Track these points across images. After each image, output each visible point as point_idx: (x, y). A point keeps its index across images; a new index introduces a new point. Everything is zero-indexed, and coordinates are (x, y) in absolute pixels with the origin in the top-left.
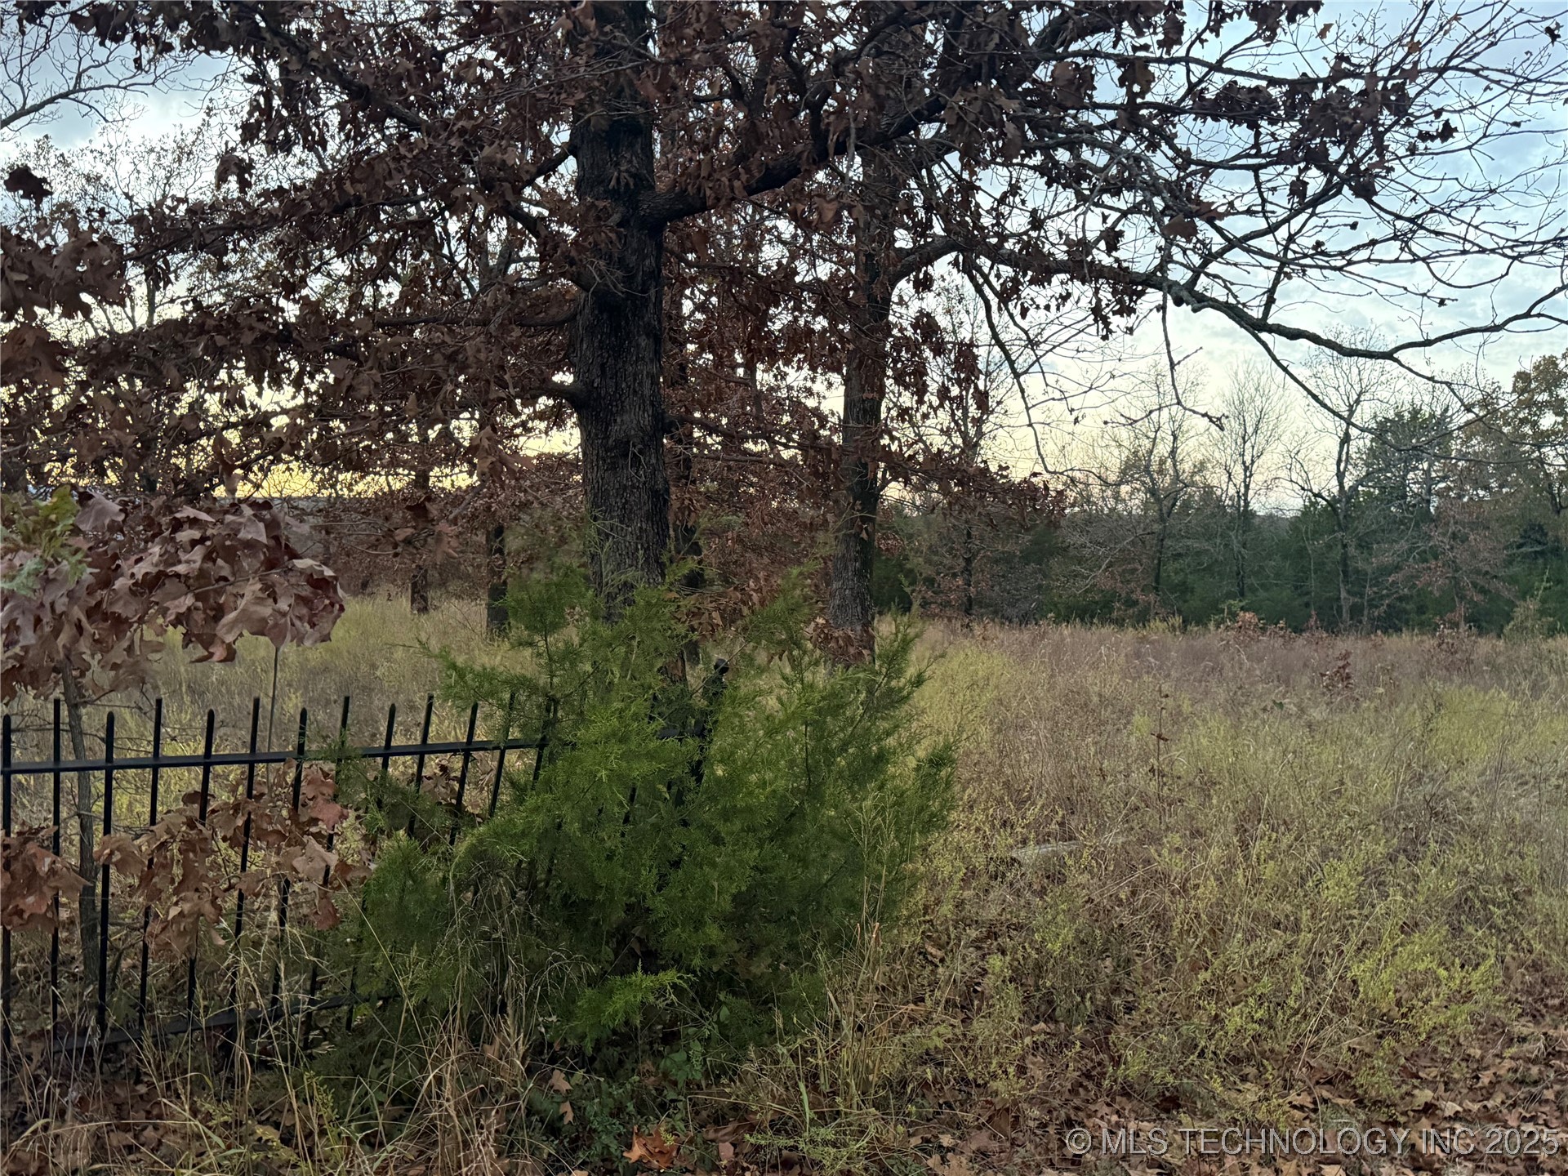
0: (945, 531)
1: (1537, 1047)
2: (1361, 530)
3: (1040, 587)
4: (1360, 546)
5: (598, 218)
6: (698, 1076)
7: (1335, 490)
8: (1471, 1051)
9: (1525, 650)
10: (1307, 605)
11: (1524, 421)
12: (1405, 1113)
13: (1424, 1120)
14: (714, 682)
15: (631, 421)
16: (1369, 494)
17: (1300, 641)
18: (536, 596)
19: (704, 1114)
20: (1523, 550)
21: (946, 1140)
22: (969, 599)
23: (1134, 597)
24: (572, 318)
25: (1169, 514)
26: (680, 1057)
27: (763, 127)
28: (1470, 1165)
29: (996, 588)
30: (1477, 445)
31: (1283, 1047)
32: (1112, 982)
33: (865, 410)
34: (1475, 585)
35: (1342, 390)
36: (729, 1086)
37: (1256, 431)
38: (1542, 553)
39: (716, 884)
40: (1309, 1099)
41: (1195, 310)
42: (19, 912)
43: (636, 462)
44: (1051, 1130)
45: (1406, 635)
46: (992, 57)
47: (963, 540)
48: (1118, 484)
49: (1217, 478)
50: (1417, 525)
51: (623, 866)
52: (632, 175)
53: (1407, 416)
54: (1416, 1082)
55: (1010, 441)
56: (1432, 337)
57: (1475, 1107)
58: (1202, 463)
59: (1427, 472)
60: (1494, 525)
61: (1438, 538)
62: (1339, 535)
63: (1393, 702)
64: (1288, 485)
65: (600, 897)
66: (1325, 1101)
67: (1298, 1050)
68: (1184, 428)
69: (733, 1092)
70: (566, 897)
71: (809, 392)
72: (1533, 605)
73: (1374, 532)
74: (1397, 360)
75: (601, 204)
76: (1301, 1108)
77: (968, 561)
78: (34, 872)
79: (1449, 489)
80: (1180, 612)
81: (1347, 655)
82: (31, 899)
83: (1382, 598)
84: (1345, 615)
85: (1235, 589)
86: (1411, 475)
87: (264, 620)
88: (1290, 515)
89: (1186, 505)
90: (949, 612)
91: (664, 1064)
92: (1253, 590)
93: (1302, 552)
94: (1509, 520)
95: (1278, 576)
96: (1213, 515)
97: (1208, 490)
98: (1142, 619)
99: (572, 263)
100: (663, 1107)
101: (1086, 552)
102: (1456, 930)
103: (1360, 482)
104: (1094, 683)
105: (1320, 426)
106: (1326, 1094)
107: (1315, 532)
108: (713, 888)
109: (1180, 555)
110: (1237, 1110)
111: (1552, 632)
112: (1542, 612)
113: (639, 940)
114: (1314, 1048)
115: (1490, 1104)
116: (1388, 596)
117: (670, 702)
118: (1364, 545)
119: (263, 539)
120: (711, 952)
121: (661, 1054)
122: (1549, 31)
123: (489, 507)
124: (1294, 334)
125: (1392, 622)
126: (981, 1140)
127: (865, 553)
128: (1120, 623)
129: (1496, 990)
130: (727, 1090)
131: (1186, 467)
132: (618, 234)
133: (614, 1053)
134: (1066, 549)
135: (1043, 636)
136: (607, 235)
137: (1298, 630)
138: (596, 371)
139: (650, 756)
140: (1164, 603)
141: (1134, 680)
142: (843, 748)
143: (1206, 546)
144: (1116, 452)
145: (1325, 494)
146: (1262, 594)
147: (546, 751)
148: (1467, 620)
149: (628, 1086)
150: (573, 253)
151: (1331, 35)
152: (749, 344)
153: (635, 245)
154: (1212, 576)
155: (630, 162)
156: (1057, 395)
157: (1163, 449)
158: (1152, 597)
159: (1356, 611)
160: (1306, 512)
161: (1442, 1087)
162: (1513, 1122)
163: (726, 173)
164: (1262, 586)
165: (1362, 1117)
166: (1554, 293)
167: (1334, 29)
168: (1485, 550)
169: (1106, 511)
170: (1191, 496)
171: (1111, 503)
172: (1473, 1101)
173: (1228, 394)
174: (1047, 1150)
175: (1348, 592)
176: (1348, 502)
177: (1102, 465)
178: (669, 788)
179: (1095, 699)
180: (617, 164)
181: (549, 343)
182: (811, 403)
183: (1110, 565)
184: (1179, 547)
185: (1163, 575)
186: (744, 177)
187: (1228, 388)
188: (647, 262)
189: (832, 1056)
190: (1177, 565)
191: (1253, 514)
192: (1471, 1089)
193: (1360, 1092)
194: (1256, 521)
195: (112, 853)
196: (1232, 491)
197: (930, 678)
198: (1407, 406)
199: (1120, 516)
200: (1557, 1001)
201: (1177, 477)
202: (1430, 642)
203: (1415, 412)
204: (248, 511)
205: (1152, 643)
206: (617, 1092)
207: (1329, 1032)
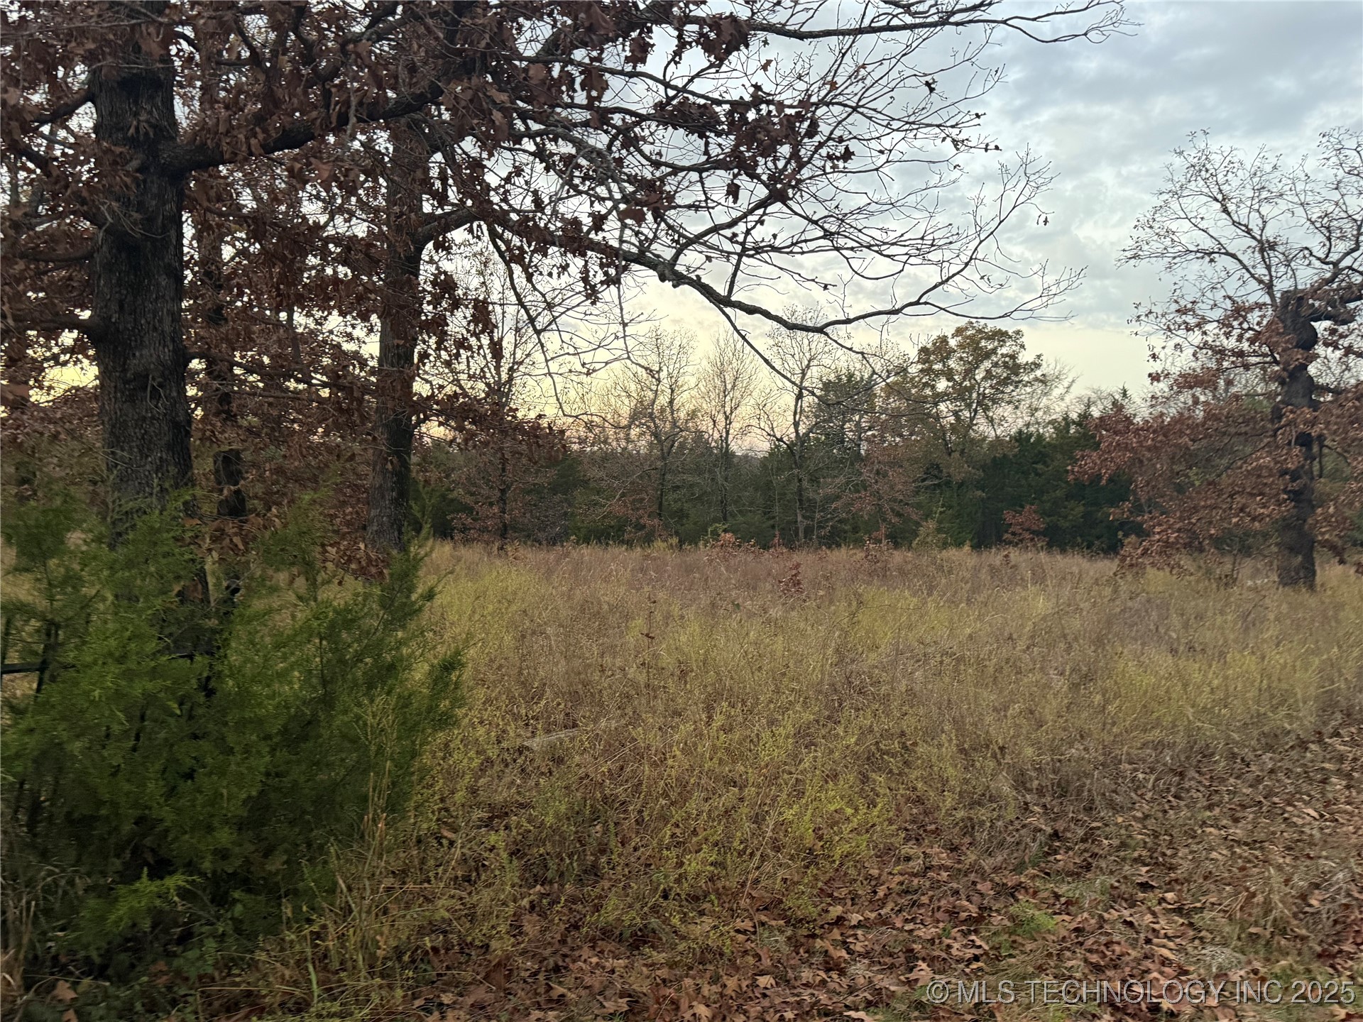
0: (481, 465)
1: (917, 865)
2: (812, 467)
3: (566, 514)
4: (811, 481)
5: (115, 163)
6: (210, 970)
7: (793, 436)
8: (871, 872)
9: (925, 560)
10: (773, 527)
11: (926, 385)
12: (822, 927)
13: (835, 930)
14: (225, 602)
15: (149, 356)
16: (817, 439)
17: (766, 555)
18: (32, 523)
19: (216, 1004)
20: (926, 483)
21: (446, 999)
22: (505, 526)
23: (642, 521)
24: (90, 256)
25: (669, 453)
26: (192, 954)
27: (279, 93)
28: (866, 961)
29: (528, 515)
30: (894, 403)
31: (732, 883)
32: (600, 844)
33: (399, 355)
34: (893, 510)
35: (797, 357)
36: (240, 975)
37: (733, 388)
38: (939, 485)
39: (225, 792)
40: (751, 924)
41: (674, 286)
43: (155, 395)
44: (541, 977)
45: (843, 550)
46: (484, 55)
47: (499, 472)
48: (629, 427)
49: (705, 425)
50: (852, 464)
51: (128, 781)
52: (151, 125)
53: (844, 379)
54: (829, 900)
55: (538, 388)
56: (851, 317)
57: (873, 915)
58: (694, 411)
59: (858, 423)
60: (906, 464)
61: (867, 474)
62: (796, 471)
63: (831, 602)
64: (759, 431)
65: (103, 812)
66: (763, 924)
67: (743, 885)
68: (680, 383)
69: (242, 981)
70: (69, 814)
71: (350, 337)
72: (932, 525)
73: (822, 469)
74: (826, 334)
75: (118, 150)
76: (744, 932)
77: (503, 492)
79: (874, 436)
80: (677, 533)
81: (798, 566)
83: (827, 520)
84: (801, 534)
85: (720, 515)
86: (847, 425)
88: (760, 455)
89: (682, 446)
90: (486, 537)
91: (177, 963)
92: (734, 516)
93: (769, 485)
94: (916, 461)
95: (751, 504)
96: (702, 455)
97: (699, 434)
98: (648, 540)
99: (83, 202)
100: (174, 1003)
101: (603, 484)
102: (865, 779)
103: (810, 431)
104: (607, 595)
105: (781, 386)
106: (764, 918)
107: (778, 469)
108: (222, 795)
109: (678, 487)
110: (694, 940)
111: (945, 546)
112: (939, 530)
113: (152, 850)
114: (756, 881)
115: (883, 912)
116: (832, 519)
117: (178, 622)
118: (814, 480)
120: (223, 854)
121: (175, 955)
122: (928, 84)
123: (15, 438)
124: (751, 310)
125: (834, 540)
126: (480, 994)
127: (402, 484)
128: (630, 544)
129: (891, 822)
130: (238, 979)
131: (682, 415)
132: (136, 179)
133: (124, 958)
134: (587, 482)
135: (567, 555)
136: (122, 178)
137: (766, 547)
138: (114, 307)
139: (154, 673)
140: (666, 527)
141: (638, 590)
142: (359, 658)
143: (698, 480)
144: (626, 402)
145: (785, 439)
146: (740, 518)
147: (47, 676)
148: (887, 537)
149: (137, 987)
150: (85, 194)
151: (771, 68)
152: (278, 289)
153: (155, 190)
154: (703, 504)
155: (150, 113)
156: (571, 350)
157: (663, 400)
158: (656, 521)
159: (808, 531)
160: (772, 454)
161: (849, 902)
162: (899, 925)
163: (243, 130)
164: (740, 512)
165: (789, 933)
166: (935, 287)
167: (773, 64)
168: (900, 482)
169: (619, 450)
170: (686, 439)
171: (623, 444)
172: (872, 911)
173: (712, 357)
174: (537, 994)
175: (804, 517)
176: (802, 445)
177: (615, 412)
178: (181, 704)
179: (606, 607)
180: (136, 114)
181: (70, 278)
182: (348, 347)
183: (623, 495)
184: (677, 480)
185: (665, 503)
186: (261, 136)
187: (713, 352)
188: (168, 207)
189: (342, 937)
190: (675, 496)
191: (733, 454)
192: (871, 902)
193: (789, 913)
194: (735, 460)
196: (716, 435)
197: (440, 592)
198: (844, 371)
199: (630, 455)
200: (933, 827)
201: (674, 423)
202: (860, 555)
203: (850, 376)
205: (655, 559)
206: (124, 993)
207: (768, 867)
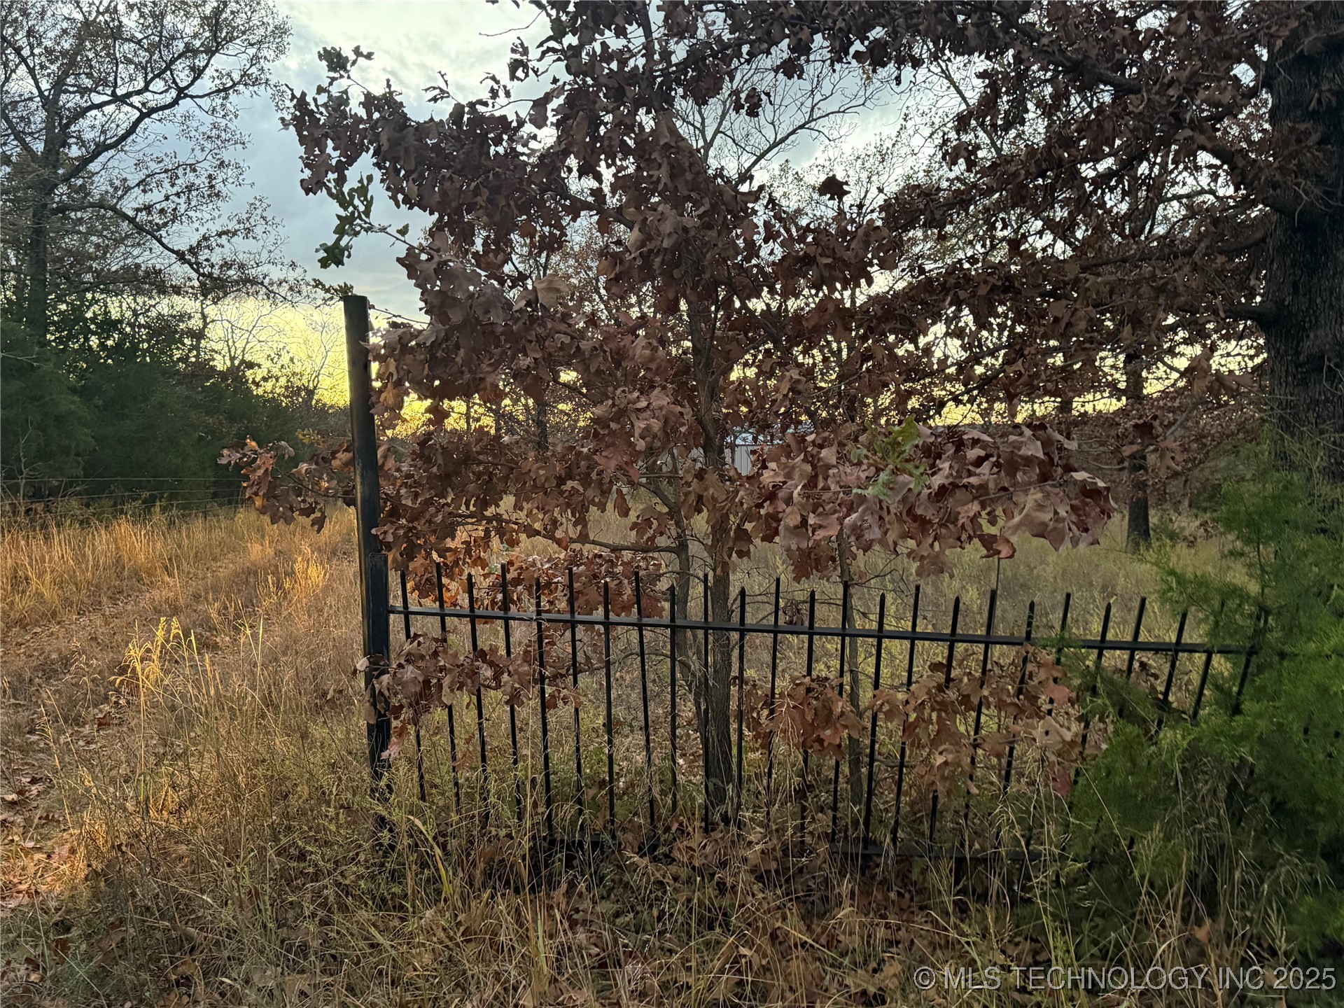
5: (1299, 141)
15: (1324, 336)
42: (820, 741)
43: (1331, 376)
52: (1335, 94)
75: (1302, 127)
78: (831, 712)
82: (828, 732)
87: (1045, 525)
119: (1041, 455)
136: (1313, 155)
138: (1288, 289)
147: (1254, 660)
153: (1335, 161)
155: (1333, 80)
180: (1317, 86)
195: (882, 704)
204: (1028, 432)
